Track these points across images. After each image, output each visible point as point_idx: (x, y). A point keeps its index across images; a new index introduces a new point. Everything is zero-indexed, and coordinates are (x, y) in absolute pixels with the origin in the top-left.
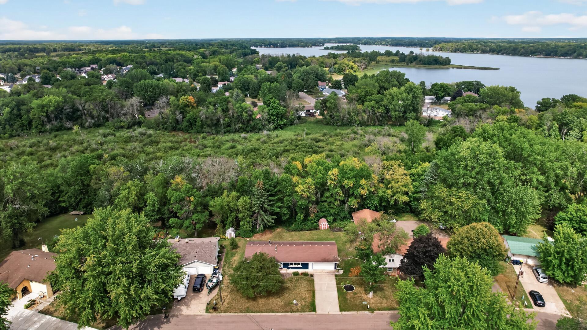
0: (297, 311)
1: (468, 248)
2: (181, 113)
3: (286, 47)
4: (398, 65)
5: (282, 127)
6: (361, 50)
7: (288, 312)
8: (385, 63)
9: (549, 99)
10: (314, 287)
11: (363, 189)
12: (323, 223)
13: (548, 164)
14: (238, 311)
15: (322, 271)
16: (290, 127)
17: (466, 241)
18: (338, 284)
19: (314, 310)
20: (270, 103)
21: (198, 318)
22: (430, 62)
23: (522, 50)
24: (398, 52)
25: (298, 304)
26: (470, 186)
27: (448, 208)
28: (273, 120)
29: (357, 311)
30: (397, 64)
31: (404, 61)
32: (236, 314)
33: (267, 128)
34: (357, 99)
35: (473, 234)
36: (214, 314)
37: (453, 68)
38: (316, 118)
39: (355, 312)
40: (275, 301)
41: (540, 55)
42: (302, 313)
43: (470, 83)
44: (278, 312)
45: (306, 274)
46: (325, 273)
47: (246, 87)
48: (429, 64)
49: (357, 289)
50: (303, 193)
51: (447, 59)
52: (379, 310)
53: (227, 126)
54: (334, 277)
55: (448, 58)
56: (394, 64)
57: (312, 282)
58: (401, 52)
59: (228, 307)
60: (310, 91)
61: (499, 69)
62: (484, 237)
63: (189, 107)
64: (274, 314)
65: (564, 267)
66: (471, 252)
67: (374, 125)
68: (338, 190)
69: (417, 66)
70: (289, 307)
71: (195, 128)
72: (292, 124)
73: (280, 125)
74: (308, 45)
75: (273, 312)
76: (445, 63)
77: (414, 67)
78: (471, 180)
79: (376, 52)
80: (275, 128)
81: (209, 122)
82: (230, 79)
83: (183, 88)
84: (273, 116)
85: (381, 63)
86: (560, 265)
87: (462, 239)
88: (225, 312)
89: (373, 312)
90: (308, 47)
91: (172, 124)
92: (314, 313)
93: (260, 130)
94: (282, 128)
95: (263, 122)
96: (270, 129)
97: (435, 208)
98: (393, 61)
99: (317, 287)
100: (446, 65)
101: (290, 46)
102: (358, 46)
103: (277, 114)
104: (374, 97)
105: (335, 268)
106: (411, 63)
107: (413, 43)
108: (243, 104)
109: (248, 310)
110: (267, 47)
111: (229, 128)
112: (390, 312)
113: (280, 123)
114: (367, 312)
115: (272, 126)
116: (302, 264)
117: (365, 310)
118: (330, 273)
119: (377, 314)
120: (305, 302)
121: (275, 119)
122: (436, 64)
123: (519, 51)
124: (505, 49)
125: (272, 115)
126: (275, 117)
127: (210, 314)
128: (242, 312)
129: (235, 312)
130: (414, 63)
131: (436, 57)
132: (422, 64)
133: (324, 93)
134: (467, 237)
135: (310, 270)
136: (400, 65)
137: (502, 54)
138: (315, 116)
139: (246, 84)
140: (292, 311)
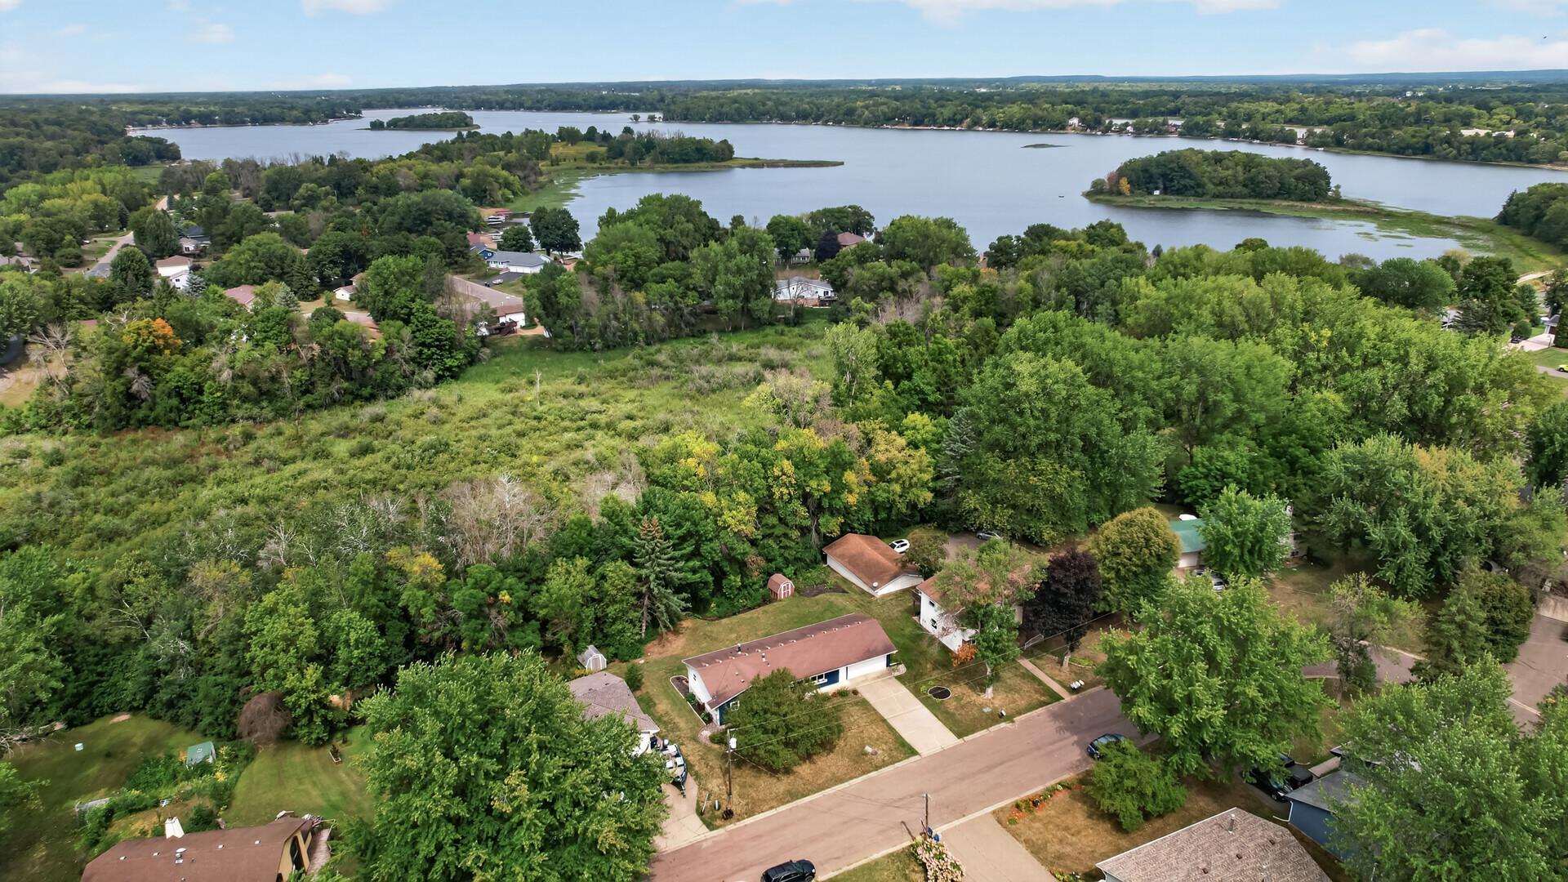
0: (884, 764)
1: (1130, 559)
2: (143, 371)
3: (243, 123)
4: (609, 168)
5: (454, 374)
6: (479, 127)
7: (869, 772)
8: (573, 164)
9: (1009, 237)
10: (877, 713)
11: (850, 492)
12: (783, 585)
13: (1154, 384)
14: (775, 804)
15: (866, 678)
16: (472, 370)
17: (1126, 550)
18: (917, 692)
19: (912, 752)
20: (410, 314)
21: (705, 845)
22: (686, 154)
23: (866, 112)
24: (592, 130)
25: (876, 753)
26: (1051, 447)
27: (1025, 498)
28: (430, 358)
29: (986, 727)
30: (605, 165)
31: (621, 154)
32: (773, 812)
33: (417, 382)
34: (616, 276)
35: (1137, 534)
36: (731, 827)
37: (743, 167)
38: (522, 337)
39: (983, 732)
40: (827, 763)
41: (903, 123)
42: (897, 765)
43: (840, 210)
44: (851, 778)
45: (842, 694)
46: (874, 679)
47: (278, 271)
48: (687, 161)
49: (956, 690)
50: (743, 527)
51: (723, 146)
52: (1020, 713)
53: (305, 392)
54: (898, 684)
55: (725, 142)
56: (595, 165)
57: (864, 704)
58: (600, 131)
59: (747, 804)
60: (456, 262)
61: (842, 164)
62: (1157, 535)
63: (160, 353)
64: (846, 785)
65: (1247, 557)
66: (1137, 566)
67: (677, 338)
68: (797, 505)
69: (659, 167)
70: (862, 763)
71: (201, 410)
72: (472, 360)
73: (449, 369)
74: (314, 115)
75: (842, 781)
76: (718, 157)
77: (650, 170)
78: (1052, 436)
79: (535, 132)
80: (439, 379)
81: (247, 388)
82: (181, 248)
83: (75, 291)
84: (429, 346)
85: (563, 165)
86: (1242, 556)
87: (1115, 546)
88: (750, 814)
89: (1013, 722)
90: (315, 122)
91: (114, 410)
92: (917, 757)
93: (400, 390)
94: (455, 376)
95: (406, 367)
96: (427, 382)
97: (995, 502)
98: (592, 158)
99: (883, 711)
100: (723, 160)
101: (255, 121)
102: (468, 113)
103: (437, 340)
104: (666, 269)
105: (888, 665)
106: (641, 159)
107: (607, 102)
108: (338, 326)
109: (793, 795)
110: (179, 124)
111: (309, 398)
112: (1040, 710)
113: (449, 362)
114: (1003, 725)
115: (429, 375)
116: (827, 676)
117: (997, 722)
118: (881, 676)
119: (1022, 722)
120: (886, 743)
121: (433, 354)
122: (702, 160)
123: (860, 116)
124: (830, 112)
125: (423, 344)
126: (433, 350)
127: (720, 831)
128: (783, 803)
129: (772, 808)
130: (648, 159)
131: (699, 141)
132: (668, 162)
133: (493, 265)
134: (1123, 542)
135: (843, 683)
136: (612, 165)
137: (825, 123)
138: (514, 332)
139: (276, 262)
140: (877, 768)
